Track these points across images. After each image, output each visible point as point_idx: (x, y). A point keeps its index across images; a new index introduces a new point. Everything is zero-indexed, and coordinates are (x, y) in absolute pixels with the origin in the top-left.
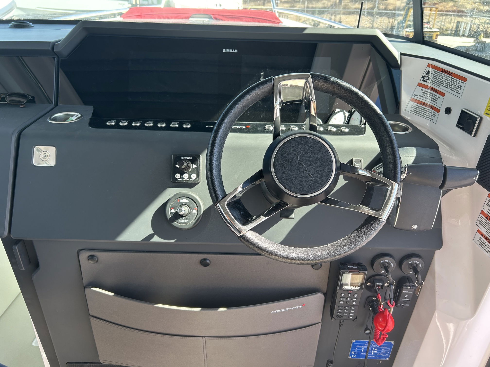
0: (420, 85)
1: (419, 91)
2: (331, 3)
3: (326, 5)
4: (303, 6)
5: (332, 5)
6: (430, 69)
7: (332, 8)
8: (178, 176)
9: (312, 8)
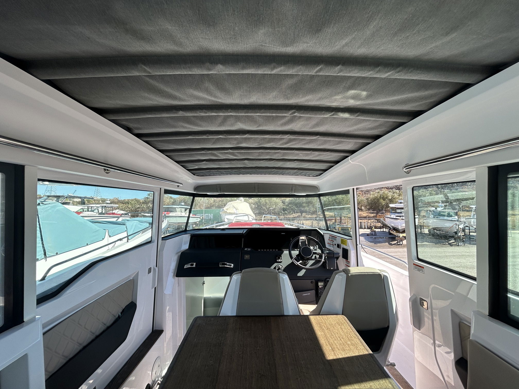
0: (329, 240)
1: (329, 241)
2: (297, 216)
3: (295, 216)
4: (284, 217)
5: (298, 216)
6: (330, 236)
7: (298, 218)
8: (277, 260)
9: (288, 218)
